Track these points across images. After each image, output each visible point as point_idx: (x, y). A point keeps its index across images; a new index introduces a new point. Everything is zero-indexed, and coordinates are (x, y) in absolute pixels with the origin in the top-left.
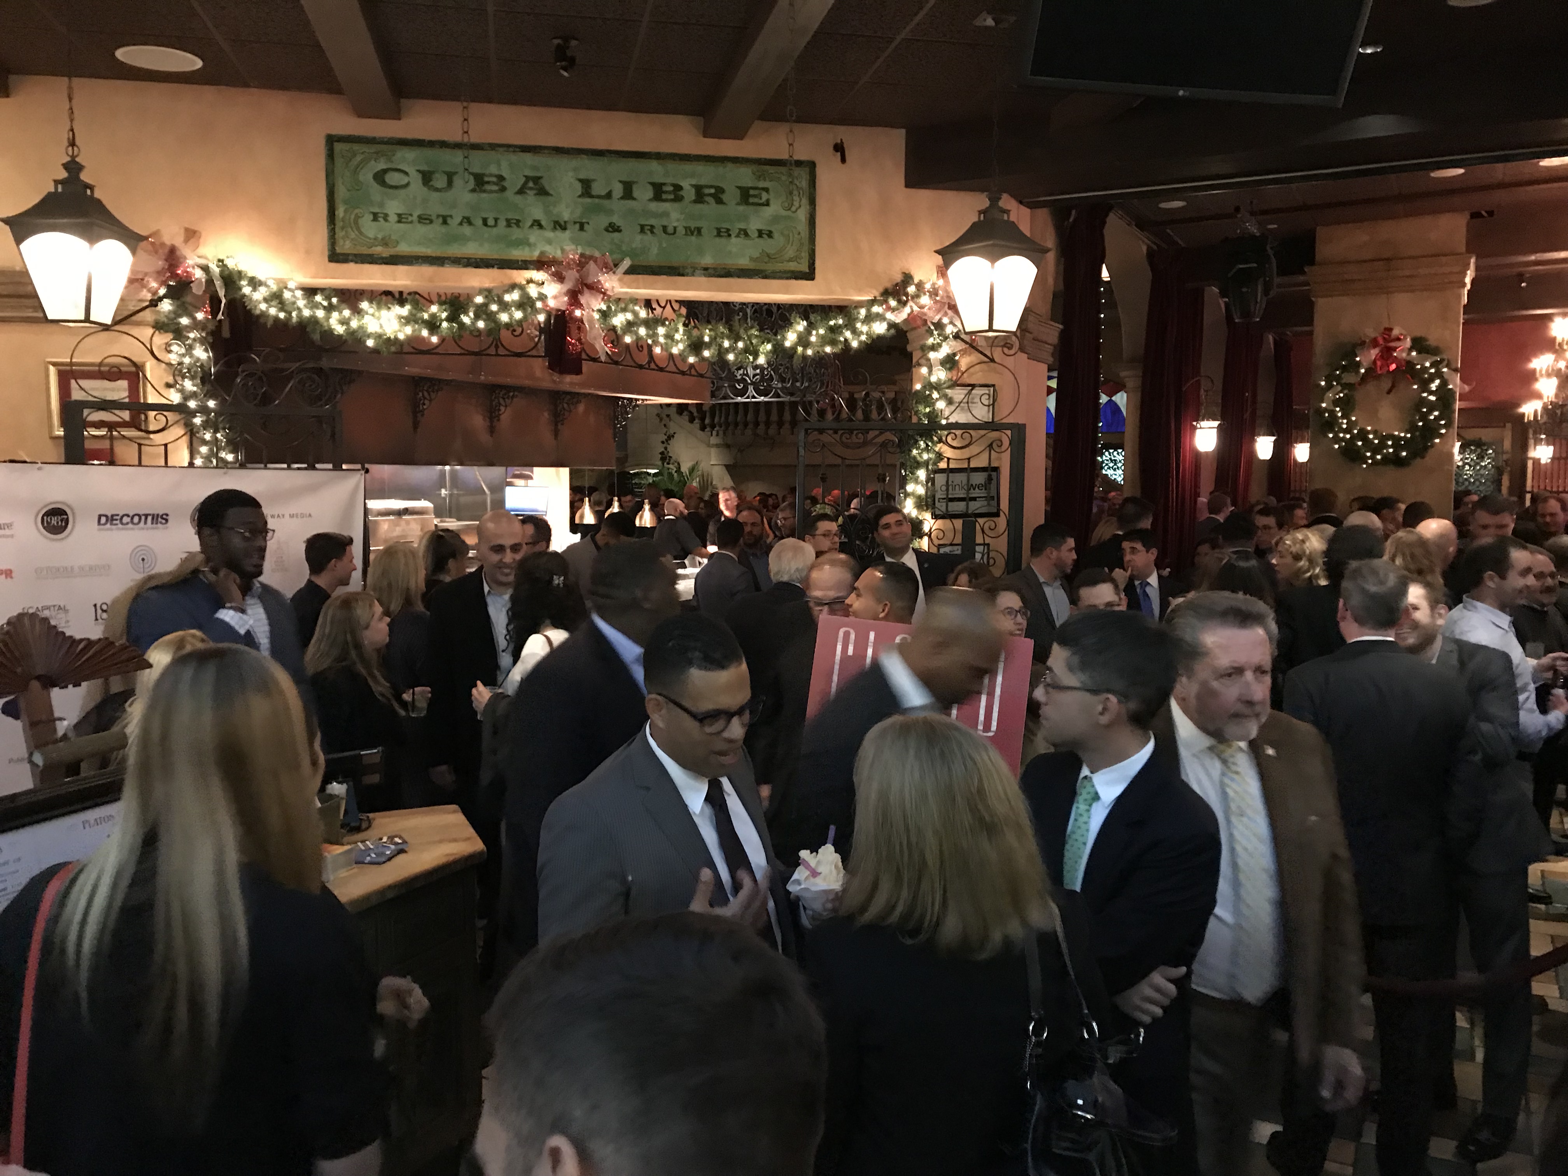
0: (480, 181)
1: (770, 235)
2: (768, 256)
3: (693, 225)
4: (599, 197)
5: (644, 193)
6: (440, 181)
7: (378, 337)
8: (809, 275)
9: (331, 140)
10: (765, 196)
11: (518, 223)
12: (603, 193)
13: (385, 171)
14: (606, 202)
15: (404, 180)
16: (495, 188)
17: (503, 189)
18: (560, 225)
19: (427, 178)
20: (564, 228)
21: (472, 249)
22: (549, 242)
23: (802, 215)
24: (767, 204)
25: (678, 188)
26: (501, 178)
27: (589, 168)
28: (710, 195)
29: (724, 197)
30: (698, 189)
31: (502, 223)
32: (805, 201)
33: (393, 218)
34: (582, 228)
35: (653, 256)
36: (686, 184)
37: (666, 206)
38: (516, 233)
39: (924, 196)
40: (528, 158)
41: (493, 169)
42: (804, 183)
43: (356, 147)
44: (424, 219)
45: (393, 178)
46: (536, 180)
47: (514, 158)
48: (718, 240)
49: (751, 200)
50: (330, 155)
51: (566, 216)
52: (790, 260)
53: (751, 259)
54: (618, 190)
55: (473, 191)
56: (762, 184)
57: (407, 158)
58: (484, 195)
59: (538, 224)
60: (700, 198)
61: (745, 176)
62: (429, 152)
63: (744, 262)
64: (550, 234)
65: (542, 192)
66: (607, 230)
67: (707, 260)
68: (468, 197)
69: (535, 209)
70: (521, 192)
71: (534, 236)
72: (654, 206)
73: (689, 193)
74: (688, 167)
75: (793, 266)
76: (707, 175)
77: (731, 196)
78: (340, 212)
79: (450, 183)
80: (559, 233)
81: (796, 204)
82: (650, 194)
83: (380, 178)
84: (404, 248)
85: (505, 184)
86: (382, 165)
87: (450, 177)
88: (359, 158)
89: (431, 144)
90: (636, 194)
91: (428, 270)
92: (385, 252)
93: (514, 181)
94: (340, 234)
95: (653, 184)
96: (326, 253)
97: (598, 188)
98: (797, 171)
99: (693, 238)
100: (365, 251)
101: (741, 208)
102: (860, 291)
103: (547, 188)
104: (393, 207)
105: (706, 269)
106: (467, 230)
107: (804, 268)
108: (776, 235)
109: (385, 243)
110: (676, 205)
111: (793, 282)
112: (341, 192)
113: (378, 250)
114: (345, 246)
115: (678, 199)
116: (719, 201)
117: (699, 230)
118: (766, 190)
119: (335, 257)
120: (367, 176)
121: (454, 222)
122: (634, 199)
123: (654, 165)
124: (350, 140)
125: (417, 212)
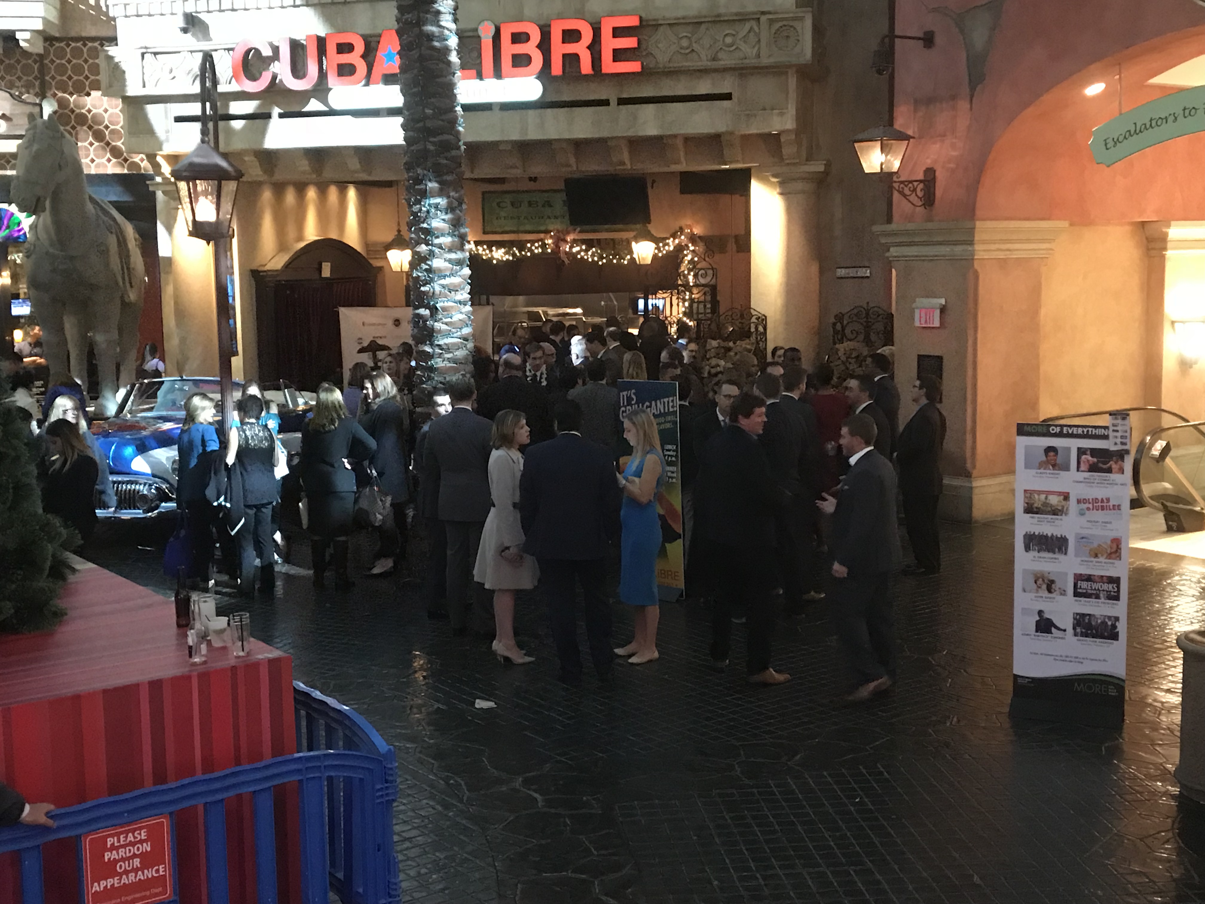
0: (530, 204)
6: (517, 204)
7: (498, 260)
11: (543, 217)
13: (500, 202)
15: (506, 205)
16: (535, 205)
17: (537, 206)
18: (556, 217)
19: (513, 204)
21: (528, 226)
22: (553, 223)
26: (537, 202)
31: (537, 218)
33: (503, 218)
34: (564, 218)
38: (541, 221)
39: (687, 196)
40: (546, 195)
41: (534, 199)
43: (492, 195)
44: (512, 218)
45: (503, 205)
47: (542, 194)
51: (559, 214)
55: (528, 207)
57: (507, 197)
58: (531, 208)
59: (549, 217)
62: (513, 195)
64: (553, 220)
65: (550, 206)
68: (526, 209)
69: (548, 211)
70: (543, 206)
71: (548, 221)
78: (486, 218)
79: (520, 205)
83: (499, 205)
84: (507, 229)
85: (539, 204)
86: (498, 200)
87: (520, 202)
88: (492, 198)
89: (514, 192)
91: (513, 235)
92: (500, 229)
93: (541, 203)
94: (486, 224)
96: (482, 231)
100: (494, 230)
103: (552, 204)
104: (503, 214)
106: (526, 221)
109: (500, 227)
112: (487, 210)
113: (498, 229)
114: (488, 229)
119: (485, 233)
120: (494, 204)
121: (522, 218)
124: (490, 192)
125: (510, 216)
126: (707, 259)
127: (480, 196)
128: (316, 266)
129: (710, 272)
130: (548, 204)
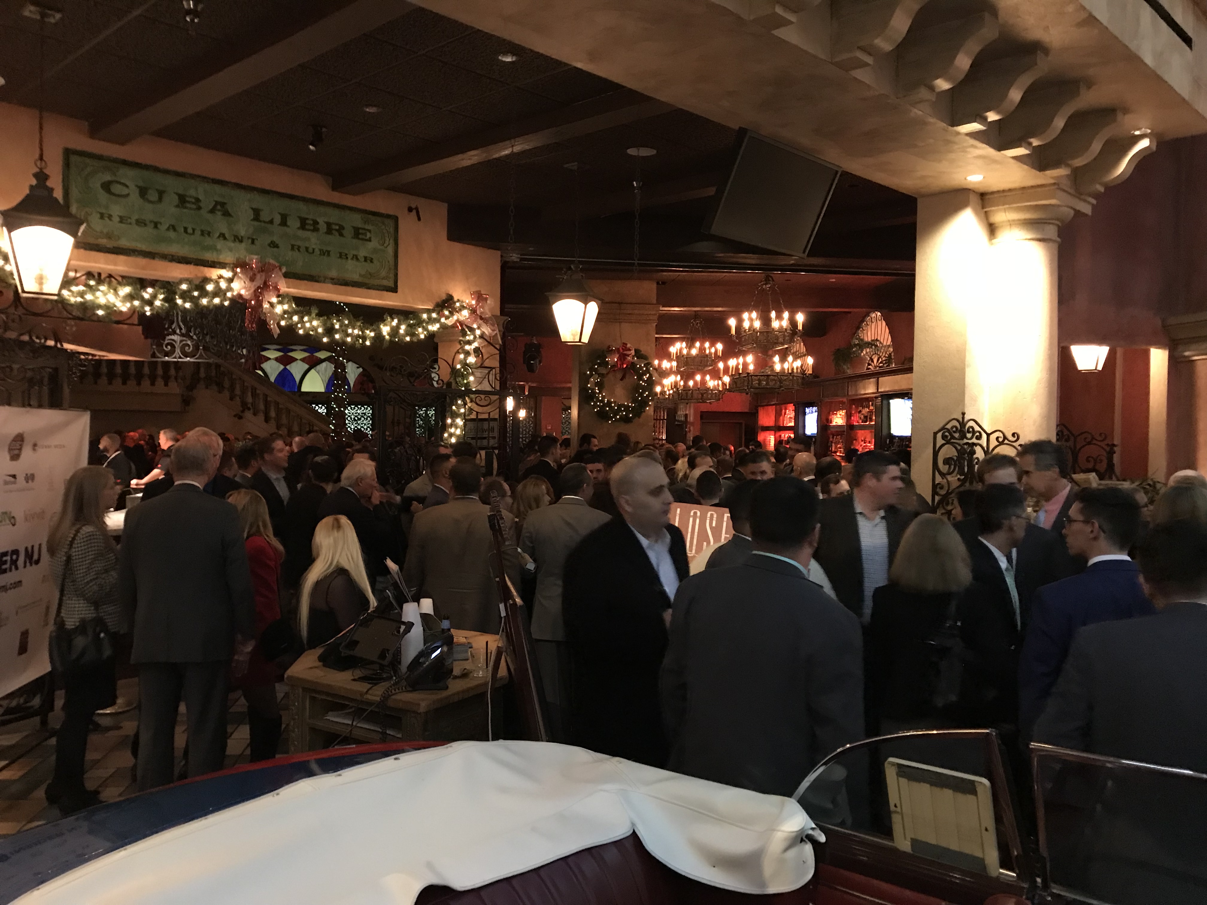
0: (182, 200)
1: (371, 261)
2: (370, 274)
3: (325, 249)
4: (265, 222)
5: (294, 223)
6: (153, 196)
8: (394, 289)
9: (68, 152)
10: (368, 235)
11: (209, 234)
12: (267, 220)
13: (110, 182)
14: (269, 226)
15: (125, 191)
16: (194, 206)
17: (199, 208)
19: (143, 192)
20: (241, 241)
21: (175, 249)
22: (230, 250)
23: (390, 250)
24: (370, 240)
25: (316, 223)
26: (198, 200)
27: (259, 201)
28: (336, 230)
29: (344, 232)
30: (329, 224)
31: (198, 232)
32: (392, 241)
33: (116, 219)
34: (253, 242)
35: (298, 268)
36: (321, 221)
37: (308, 234)
38: (208, 241)
39: (457, 246)
40: (217, 188)
41: (192, 192)
42: (392, 230)
43: (88, 160)
44: (141, 223)
45: (117, 189)
46: (223, 204)
47: (207, 186)
48: (340, 260)
49: (360, 236)
50: (68, 165)
51: (242, 233)
52: (383, 278)
53: (360, 275)
54: (278, 219)
55: (177, 206)
56: (367, 227)
57: (128, 175)
58: (185, 210)
59: (222, 236)
60: (329, 231)
61: (356, 220)
63: (356, 277)
64: (231, 244)
65: (227, 214)
66: (269, 245)
67: (334, 274)
68: (173, 210)
70: (212, 211)
72: (301, 233)
73: (323, 227)
74: (322, 209)
75: (385, 283)
76: (334, 216)
77: (348, 232)
79: (160, 199)
80: (237, 244)
81: (387, 242)
82: (298, 224)
84: (124, 243)
85: (201, 205)
86: (108, 177)
87: (161, 194)
88: (89, 169)
89: (147, 167)
90: (289, 223)
91: (142, 261)
92: (110, 244)
95: (300, 218)
97: (265, 216)
98: (387, 221)
99: (325, 257)
101: (355, 241)
102: (423, 303)
103: (230, 210)
104: (116, 210)
105: (332, 279)
106: (172, 234)
107: (391, 284)
108: (375, 261)
109: (109, 236)
110: (315, 234)
111: (385, 293)
112: (75, 193)
113: (103, 241)
115: (316, 230)
116: (341, 235)
117: (329, 252)
118: (370, 231)
120: (96, 184)
121: (163, 227)
122: (288, 226)
123: (301, 206)
124: (83, 154)
125: (135, 217)
130: (223, 209)
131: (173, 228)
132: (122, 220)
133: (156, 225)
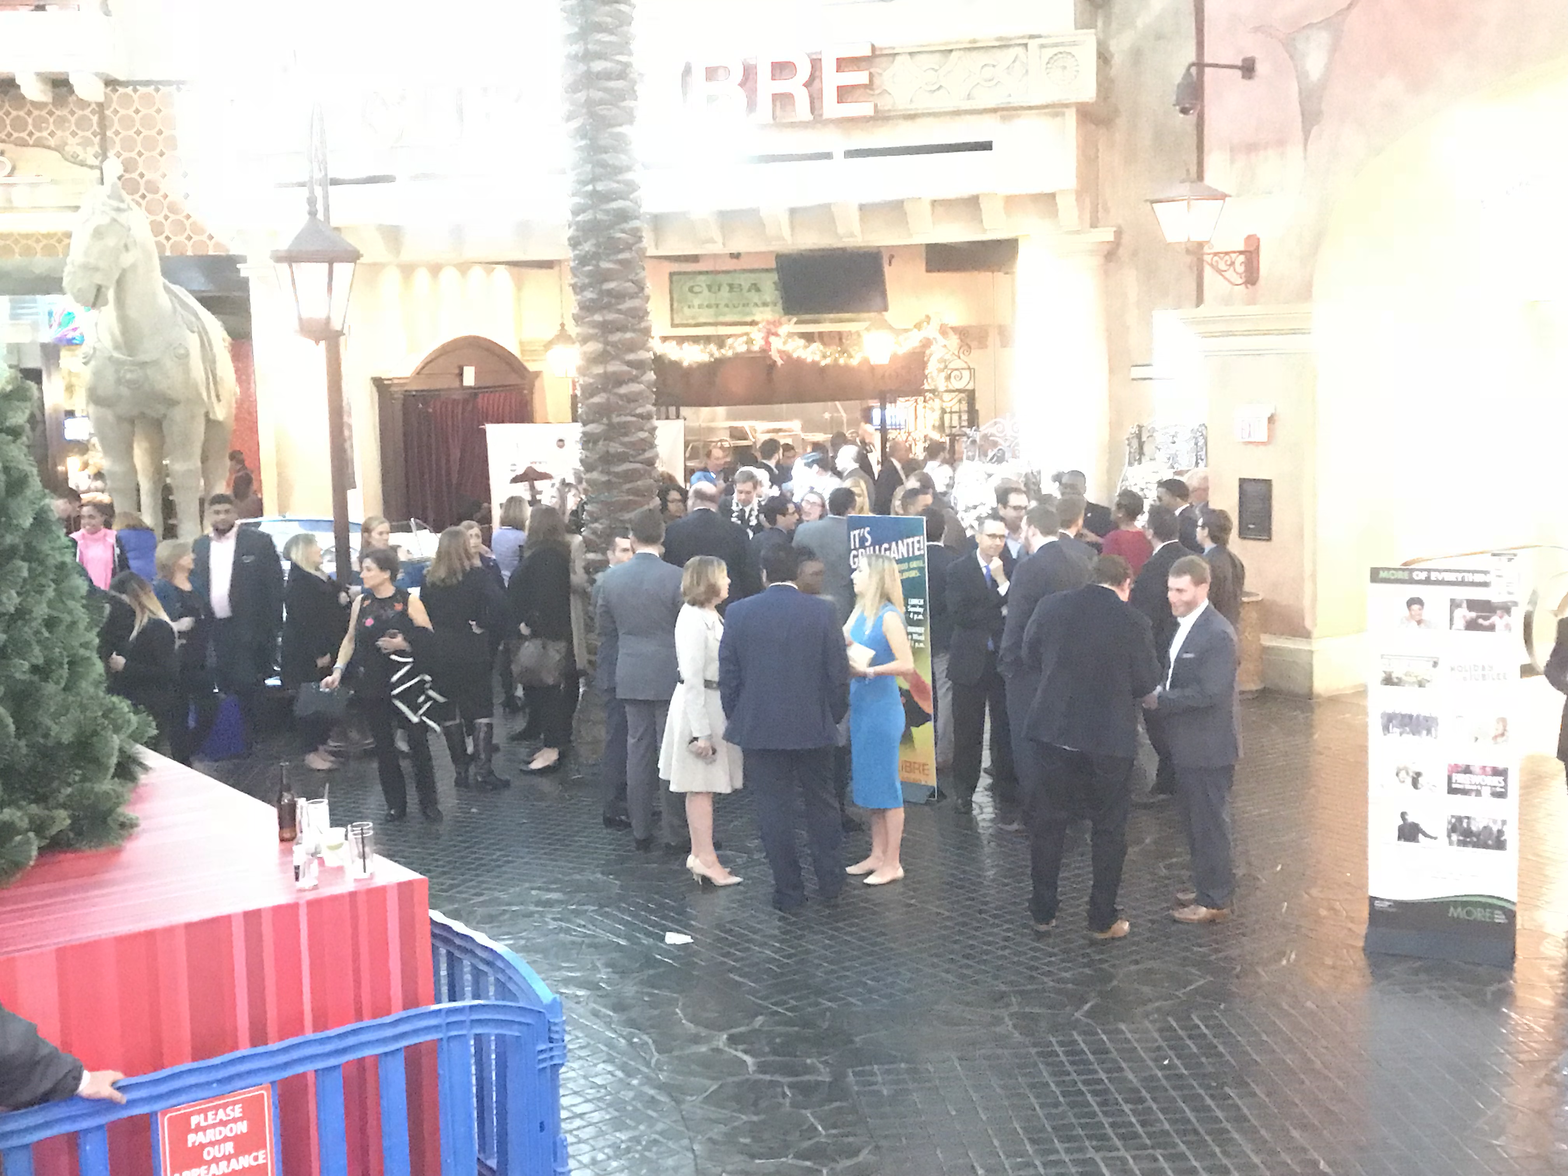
0: (731, 286)
6: (715, 288)
7: (690, 360)
9: (672, 275)
11: (748, 305)
13: (693, 286)
15: (701, 289)
16: (738, 290)
17: (741, 290)
18: (765, 304)
19: (709, 288)
20: (767, 305)
21: (729, 318)
22: (761, 312)
26: (740, 285)
31: (741, 306)
33: (696, 307)
34: (775, 305)
38: (747, 309)
39: (936, 275)
40: (752, 275)
41: (737, 282)
43: (681, 277)
44: (709, 306)
45: (696, 289)
46: (755, 284)
47: (746, 276)
50: (671, 282)
51: (768, 300)
55: (729, 292)
57: (702, 280)
58: (733, 293)
59: (756, 305)
62: (710, 277)
64: (761, 309)
65: (758, 290)
68: (727, 295)
69: (755, 297)
70: (749, 290)
71: (755, 310)
78: (675, 305)
79: (719, 289)
80: (764, 309)
83: (691, 290)
84: (702, 320)
85: (742, 288)
86: (692, 284)
87: (719, 287)
88: (682, 282)
89: (711, 272)
91: (710, 328)
92: (693, 322)
93: (746, 286)
94: (675, 315)
96: (669, 324)
100: (685, 322)
103: (760, 287)
104: (696, 302)
105: (831, 319)
106: (726, 309)
109: (693, 318)
112: (675, 296)
113: (690, 321)
114: (677, 321)
119: (673, 325)
120: (686, 288)
121: (721, 306)
124: (679, 273)
125: (705, 303)
126: (962, 356)
127: (667, 277)
128: (457, 371)
129: (966, 374)
130: (756, 288)
131: (727, 306)
132: (700, 307)
133: (717, 306)
